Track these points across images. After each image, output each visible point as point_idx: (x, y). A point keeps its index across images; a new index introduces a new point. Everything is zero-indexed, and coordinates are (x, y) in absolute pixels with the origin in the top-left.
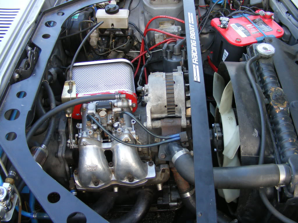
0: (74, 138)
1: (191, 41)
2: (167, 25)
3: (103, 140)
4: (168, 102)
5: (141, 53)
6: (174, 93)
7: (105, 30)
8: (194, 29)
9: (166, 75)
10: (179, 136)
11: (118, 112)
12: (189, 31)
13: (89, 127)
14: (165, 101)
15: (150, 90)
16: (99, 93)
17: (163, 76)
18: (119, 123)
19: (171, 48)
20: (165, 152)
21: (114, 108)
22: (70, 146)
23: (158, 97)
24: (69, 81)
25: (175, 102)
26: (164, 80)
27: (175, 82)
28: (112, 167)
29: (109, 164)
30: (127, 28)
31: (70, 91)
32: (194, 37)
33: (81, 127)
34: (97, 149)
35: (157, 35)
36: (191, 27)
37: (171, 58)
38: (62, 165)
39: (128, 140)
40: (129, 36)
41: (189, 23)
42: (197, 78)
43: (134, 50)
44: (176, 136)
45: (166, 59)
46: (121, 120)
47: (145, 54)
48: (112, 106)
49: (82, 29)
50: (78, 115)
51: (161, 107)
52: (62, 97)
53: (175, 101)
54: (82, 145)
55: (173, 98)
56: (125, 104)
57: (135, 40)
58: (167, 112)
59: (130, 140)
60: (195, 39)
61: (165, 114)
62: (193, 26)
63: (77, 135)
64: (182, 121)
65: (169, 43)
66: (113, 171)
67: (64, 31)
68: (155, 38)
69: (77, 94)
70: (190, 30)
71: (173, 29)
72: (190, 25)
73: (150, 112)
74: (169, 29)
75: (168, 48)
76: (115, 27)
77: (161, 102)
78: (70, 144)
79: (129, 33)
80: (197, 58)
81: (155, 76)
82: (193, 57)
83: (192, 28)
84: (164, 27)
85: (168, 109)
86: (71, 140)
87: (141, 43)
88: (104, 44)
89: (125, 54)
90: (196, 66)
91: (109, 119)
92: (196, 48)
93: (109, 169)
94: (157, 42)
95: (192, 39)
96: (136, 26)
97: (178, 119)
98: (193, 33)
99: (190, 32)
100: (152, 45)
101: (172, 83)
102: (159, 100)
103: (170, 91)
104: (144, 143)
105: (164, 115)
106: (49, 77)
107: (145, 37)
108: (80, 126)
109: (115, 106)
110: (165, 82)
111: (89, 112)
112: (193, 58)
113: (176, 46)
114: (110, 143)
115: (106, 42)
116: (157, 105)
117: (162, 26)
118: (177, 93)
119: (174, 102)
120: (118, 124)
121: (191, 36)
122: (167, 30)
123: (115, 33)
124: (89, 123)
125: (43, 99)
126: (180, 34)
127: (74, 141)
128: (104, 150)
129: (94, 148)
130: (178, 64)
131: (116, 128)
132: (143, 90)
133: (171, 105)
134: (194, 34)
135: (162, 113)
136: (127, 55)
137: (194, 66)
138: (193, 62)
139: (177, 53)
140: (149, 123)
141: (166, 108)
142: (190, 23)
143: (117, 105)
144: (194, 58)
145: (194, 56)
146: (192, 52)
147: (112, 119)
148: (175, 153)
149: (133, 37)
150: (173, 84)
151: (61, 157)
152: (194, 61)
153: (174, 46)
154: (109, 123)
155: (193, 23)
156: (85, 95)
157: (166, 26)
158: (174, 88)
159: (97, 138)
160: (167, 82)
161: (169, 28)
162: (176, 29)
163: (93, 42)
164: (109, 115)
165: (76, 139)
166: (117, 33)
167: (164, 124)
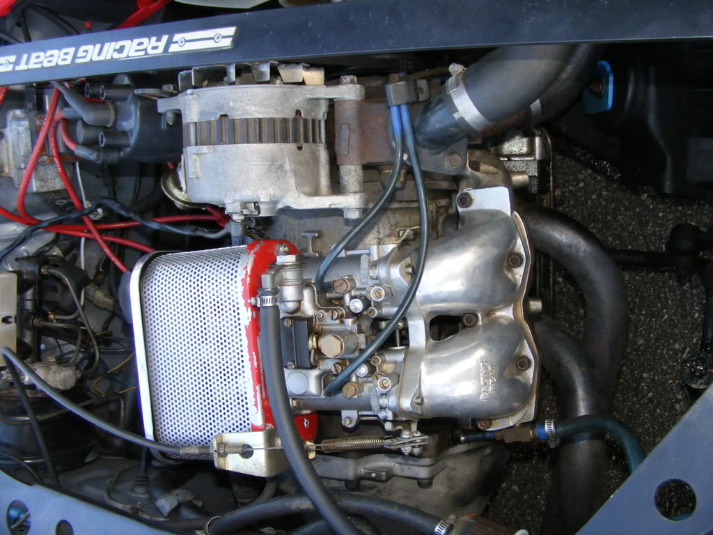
0: (397, 434)
1: (78, 61)
2: (5, 155)
3: (396, 346)
4: (285, 139)
5: (88, 235)
6: (260, 120)
7: (20, 342)
8: (34, 55)
9: (196, 145)
10: (399, 106)
11: (314, 296)
12: (43, 68)
13: (360, 386)
14: (282, 149)
15: (248, 194)
16: (251, 360)
17: (198, 154)
18: (347, 297)
19: (91, 134)
20: (442, 155)
21: (303, 313)
22: (420, 446)
23: (270, 171)
24: (216, 455)
25: (287, 117)
26: (215, 151)
27: (222, 116)
28: (477, 317)
29: (469, 327)
30: (15, 276)
31: (246, 452)
32: (66, 54)
33: (354, 414)
34: (432, 362)
35: (35, 186)
36: (27, 63)
37: (125, 134)
38: (450, 463)
39: (408, 266)
40: (39, 270)
41: (14, 71)
42: (224, 37)
43: (77, 256)
44: (399, 118)
45: (128, 150)
46: (340, 289)
47: (95, 222)
48: (296, 317)
49: (24, 413)
50: (306, 423)
51: (299, 163)
52: (263, 476)
53: (284, 116)
54: (422, 408)
55: (274, 123)
56: (290, 275)
57: (47, 251)
58: (314, 145)
59: (408, 260)
60: (71, 50)
61: (318, 150)
62: (25, 56)
63: (388, 426)
64: (347, 97)
65: (75, 141)
66: (488, 313)
67: (30, 469)
68: (45, 189)
69: (255, 429)
70: (39, 66)
71: (18, 133)
72: (22, 67)
73: (316, 199)
74: (18, 146)
75: (91, 144)
76: (11, 311)
77: (287, 161)
78: (413, 447)
79: (29, 268)
80: (145, 40)
81: (196, 181)
82: (143, 53)
83: (33, 59)
84: (12, 163)
85: (306, 140)
86: (404, 443)
87: (58, 235)
88: (59, 346)
89: (91, 281)
90: (177, 42)
91: (341, 328)
92: (107, 45)
93: (484, 325)
94: (58, 184)
95: (75, 57)
96: (7, 248)
97: (338, 109)
98: (52, 56)
99: (46, 65)
100: (65, 202)
101: (226, 126)
102: (281, 167)
103: (253, 132)
104: (390, 223)
105: (323, 155)
106: (186, 513)
107: (41, 222)
108: (349, 417)
109: (298, 309)
110: (220, 148)
111: (313, 388)
112: (146, 54)
113: (89, 116)
114: (410, 323)
115: (51, 340)
116: (295, 173)
117: (6, 169)
118: (258, 109)
119: (285, 120)
120: (352, 298)
121: (61, 63)
122: (22, 154)
123: (31, 313)
124: (349, 391)
125: (262, 530)
126: (36, 112)
127: (406, 435)
128: (431, 341)
129: (429, 373)
130: (149, 109)
131: (367, 303)
132: (243, 217)
133: (296, 130)
134: (55, 52)
135: (316, 160)
136: (92, 278)
137: (174, 48)
138: (160, 50)
139: (109, 116)
140: (350, 202)
141: (305, 145)
142: (12, 66)
143: (293, 301)
144: (145, 50)
145: (136, 51)
146: (123, 55)
147: (341, 317)
148: (462, 119)
149: (41, 258)
150: (230, 120)
151: (433, 467)
152: (155, 48)
153: (85, 125)
154: (355, 327)
155: (12, 58)
156: (256, 401)
157: (8, 158)
158: (242, 120)
159: (396, 363)
160: (220, 141)
161: (13, 146)
162: (18, 126)
163: (64, 380)
164: (326, 327)
165: (399, 427)
166: (29, 305)
167: (354, 155)
